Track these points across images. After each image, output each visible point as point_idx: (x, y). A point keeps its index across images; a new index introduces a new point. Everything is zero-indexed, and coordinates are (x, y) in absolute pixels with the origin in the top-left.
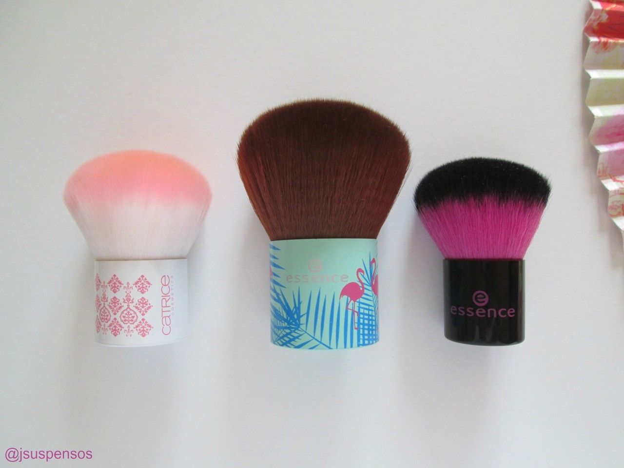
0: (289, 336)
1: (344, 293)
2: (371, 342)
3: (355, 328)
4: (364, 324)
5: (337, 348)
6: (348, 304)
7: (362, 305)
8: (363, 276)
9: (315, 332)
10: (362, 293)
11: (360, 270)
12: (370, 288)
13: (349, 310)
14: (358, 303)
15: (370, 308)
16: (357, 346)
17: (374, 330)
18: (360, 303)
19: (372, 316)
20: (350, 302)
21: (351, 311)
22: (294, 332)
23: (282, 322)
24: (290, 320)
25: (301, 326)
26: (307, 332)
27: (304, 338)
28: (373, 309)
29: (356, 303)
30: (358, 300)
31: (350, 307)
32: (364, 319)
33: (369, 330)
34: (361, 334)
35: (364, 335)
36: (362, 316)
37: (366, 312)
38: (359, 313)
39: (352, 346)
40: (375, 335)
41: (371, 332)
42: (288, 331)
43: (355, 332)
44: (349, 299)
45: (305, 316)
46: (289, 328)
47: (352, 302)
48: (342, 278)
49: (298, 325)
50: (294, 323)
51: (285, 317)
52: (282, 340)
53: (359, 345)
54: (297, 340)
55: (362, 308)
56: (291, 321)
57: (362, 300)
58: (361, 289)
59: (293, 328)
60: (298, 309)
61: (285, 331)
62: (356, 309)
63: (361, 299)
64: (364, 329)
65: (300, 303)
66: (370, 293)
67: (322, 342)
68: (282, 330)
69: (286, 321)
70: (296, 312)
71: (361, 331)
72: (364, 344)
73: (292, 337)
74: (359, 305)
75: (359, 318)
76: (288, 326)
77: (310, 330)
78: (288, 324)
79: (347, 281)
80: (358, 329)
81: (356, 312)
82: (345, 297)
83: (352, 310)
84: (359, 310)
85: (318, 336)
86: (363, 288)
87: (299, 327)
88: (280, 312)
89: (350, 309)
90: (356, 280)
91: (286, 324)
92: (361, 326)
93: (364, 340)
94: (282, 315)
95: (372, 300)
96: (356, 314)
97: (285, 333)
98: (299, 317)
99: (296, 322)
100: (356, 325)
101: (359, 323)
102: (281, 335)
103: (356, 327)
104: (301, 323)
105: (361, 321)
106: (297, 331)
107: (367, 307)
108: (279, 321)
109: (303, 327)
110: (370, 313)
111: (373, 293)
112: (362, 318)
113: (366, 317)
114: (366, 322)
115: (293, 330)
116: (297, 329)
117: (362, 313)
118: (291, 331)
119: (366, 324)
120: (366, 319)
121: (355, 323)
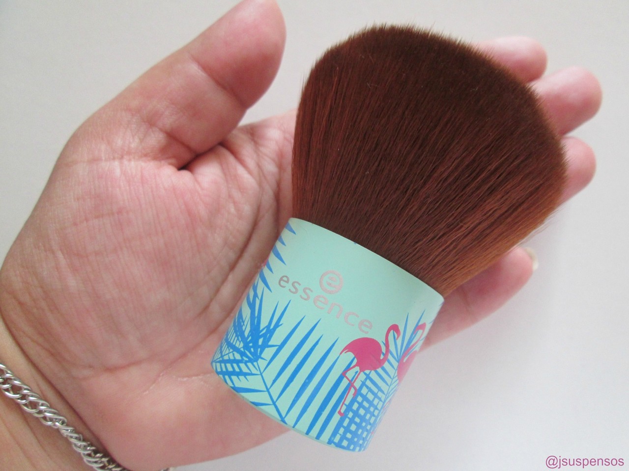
0: (235, 365)
1: (352, 347)
2: (352, 447)
3: (340, 412)
4: (356, 414)
5: (294, 428)
6: (348, 368)
7: (368, 383)
8: (395, 341)
9: (274, 381)
10: (380, 363)
11: (395, 328)
12: (396, 364)
13: (345, 379)
14: (365, 377)
15: (380, 394)
16: (327, 441)
17: (367, 430)
18: (368, 377)
19: (376, 408)
20: (354, 367)
21: (348, 382)
22: (246, 363)
23: (238, 339)
24: (250, 342)
25: (260, 361)
26: (263, 374)
27: (254, 382)
28: (383, 399)
29: (362, 374)
30: (367, 372)
31: (350, 374)
32: (361, 405)
33: (359, 426)
34: (344, 427)
35: (347, 429)
36: (360, 399)
37: (370, 397)
38: (358, 392)
39: (318, 437)
40: (365, 439)
41: (360, 431)
42: (238, 357)
43: (336, 418)
44: (355, 361)
45: (275, 349)
46: (242, 354)
47: (357, 369)
48: (361, 324)
49: (256, 357)
50: (252, 350)
51: (246, 334)
52: (223, 365)
53: (330, 442)
54: (242, 377)
55: (367, 387)
56: (251, 345)
57: (373, 375)
58: (382, 357)
59: (247, 357)
60: (270, 332)
61: (233, 354)
63: (373, 372)
64: (352, 421)
65: (277, 325)
66: (392, 372)
67: (277, 403)
68: (231, 350)
69: (244, 339)
70: (264, 335)
71: (345, 424)
72: (339, 445)
73: (237, 370)
74: (366, 379)
75: (354, 400)
76: (242, 349)
77: (270, 375)
78: (243, 347)
79: (367, 333)
80: (343, 416)
81: (355, 388)
82: (350, 356)
83: (350, 381)
84: (361, 388)
85: (275, 391)
86: (386, 359)
87: (256, 361)
88: (244, 322)
89: (348, 379)
90: (381, 340)
91: (242, 345)
92: (350, 415)
93: (343, 438)
94: (244, 328)
95: (389, 384)
96: (352, 391)
97: (232, 358)
98: (266, 345)
99: (256, 351)
100: (344, 407)
101: (349, 408)
102: (226, 358)
103: (342, 411)
104: (263, 356)
105: (355, 407)
106: (249, 364)
107: (375, 390)
108: (235, 335)
109: (262, 363)
110: (376, 402)
111: (396, 374)
112: (358, 402)
113: (366, 404)
114: (362, 412)
115: (246, 359)
116: (251, 361)
117: (362, 395)
118: (243, 359)
119: (359, 416)
120: (364, 408)
121: (343, 403)
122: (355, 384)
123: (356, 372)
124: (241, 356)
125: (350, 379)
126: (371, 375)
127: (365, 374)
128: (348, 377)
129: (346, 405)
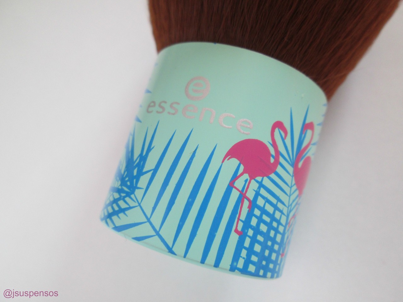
0: (115, 205)
2: (261, 272)
3: (236, 231)
4: (257, 231)
5: (185, 257)
6: (235, 177)
7: (263, 192)
8: (283, 140)
9: (154, 209)
10: (272, 168)
11: (278, 125)
12: (291, 169)
14: (257, 185)
15: (280, 205)
16: (229, 267)
17: (275, 251)
18: (261, 185)
19: (279, 223)
20: (242, 174)
21: (239, 193)
22: (124, 199)
24: (127, 181)
25: (137, 191)
26: (142, 205)
27: (134, 216)
28: (285, 212)
29: (253, 181)
30: (259, 179)
31: (239, 183)
32: (260, 220)
33: (264, 246)
34: (245, 248)
35: (251, 251)
36: (257, 212)
37: (269, 209)
38: (253, 205)
39: (217, 265)
40: (275, 263)
41: (267, 253)
42: (117, 196)
43: (234, 238)
44: (242, 168)
45: (150, 174)
47: (246, 176)
49: (133, 189)
50: (129, 183)
53: (233, 269)
54: (121, 215)
55: (263, 197)
56: (127, 179)
57: (266, 182)
58: (272, 160)
60: (143, 159)
61: (113, 196)
62: (251, 194)
63: (265, 178)
64: (254, 240)
65: (149, 149)
66: (289, 179)
67: (161, 233)
70: (138, 165)
71: (247, 243)
72: (244, 271)
73: (117, 209)
74: (259, 188)
75: (250, 214)
76: (120, 187)
77: (148, 204)
79: (247, 134)
80: (242, 234)
81: (248, 199)
82: (234, 162)
83: (241, 192)
84: (255, 198)
85: (157, 220)
86: (277, 162)
87: (133, 192)
89: (238, 190)
90: (266, 140)
92: (250, 232)
93: (248, 262)
95: (288, 193)
96: (246, 203)
98: (141, 173)
99: (132, 183)
100: (241, 225)
101: (247, 224)
103: (240, 229)
104: (139, 186)
105: (254, 222)
106: (127, 199)
107: (274, 201)
109: (139, 193)
110: (277, 215)
111: (294, 182)
112: (256, 216)
113: (266, 218)
114: (263, 228)
115: (123, 195)
116: (128, 195)
117: (259, 208)
118: (121, 196)
119: (261, 233)
120: (265, 223)
121: (239, 219)
122: (247, 195)
123: (246, 181)
124: (120, 194)
125: (240, 189)
126: (264, 183)
127: (257, 182)
128: (237, 187)
129: (242, 221)
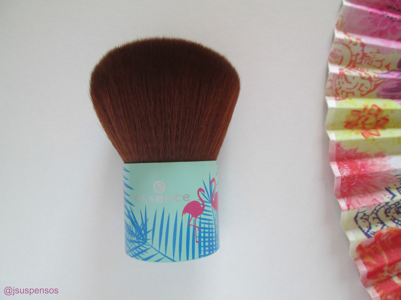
0: (138, 249)
1: (186, 210)
2: (211, 252)
3: (197, 242)
4: (205, 237)
5: (180, 260)
6: (189, 221)
7: (202, 221)
8: (204, 195)
9: (160, 246)
10: (203, 209)
11: (200, 190)
12: (210, 205)
13: (191, 226)
14: (199, 219)
15: (211, 222)
16: (198, 257)
17: (214, 241)
18: (201, 219)
19: (212, 229)
20: (192, 218)
22: (142, 246)
23: (132, 236)
25: (148, 241)
26: (153, 246)
27: (151, 252)
28: (213, 223)
29: (197, 219)
30: (199, 217)
31: (192, 223)
32: (204, 232)
33: (209, 241)
34: (202, 247)
35: (205, 246)
36: (202, 230)
37: (207, 226)
38: (200, 228)
39: (193, 258)
40: (216, 245)
41: (211, 243)
42: (137, 245)
43: (197, 245)
44: (191, 215)
45: (151, 232)
46: (138, 242)
47: (194, 218)
48: (184, 198)
49: (145, 240)
50: (141, 238)
51: (134, 232)
52: (132, 252)
53: (200, 257)
54: (144, 253)
55: (203, 223)
56: (139, 236)
57: (202, 216)
58: (202, 206)
59: (141, 242)
60: (145, 225)
61: (134, 245)
62: (198, 225)
63: (202, 215)
64: (204, 242)
65: (146, 221)
66: (210, 209)
67: (167, 255)
68: (132, 243)
69: (135, 235)
70: (143, 228)
71: (202, 244)
72: (205, 255)
73: (140, 251)
74: (200, 220)
76: (137, 240)
77: (156, 244)
78: (137, 239)
79: (189, 200)
80: (199, 242)
81: (198, 227)
82: (187, 215)
84: (200, 225)
85: (162, 250)
86: (204, 205)
87: (146, 242)
88: (130, 227)
89: (192, 225)
90: (197, 199)
91: (135, 238)
92: (202, 239)
93: (205, 251)
94: (132, 230)
95: (212, 215)
96: (197, 229)
97: (134, 247)
98: (146, 233)
99: (143, 237)
100: (198, 238)
101: (200, 237)
102: (132, 248)
103: (198, 240)
104: (148, 238)
105: (202, 235)
106: (144, 245)
107: (207, 222)
108: (129, 235)
109: (149, 242)
110: (211, 226)
111: (213, 208)
112: (202, 232)
113: (207, 231)
114: (207, 235)
115: (141, 244)
116: (144, 243)
117: (203, 228)
118: (140, 245)
119: (206, 237)
120: (207, 232)
121: (196, 237)
122: (196, 225)
123: (194, 220)
124: (138, 244)
125: (193, 225)
126: (201, 217)
127: (198, 218)
128: (192, 224)
129: (197, 237)
